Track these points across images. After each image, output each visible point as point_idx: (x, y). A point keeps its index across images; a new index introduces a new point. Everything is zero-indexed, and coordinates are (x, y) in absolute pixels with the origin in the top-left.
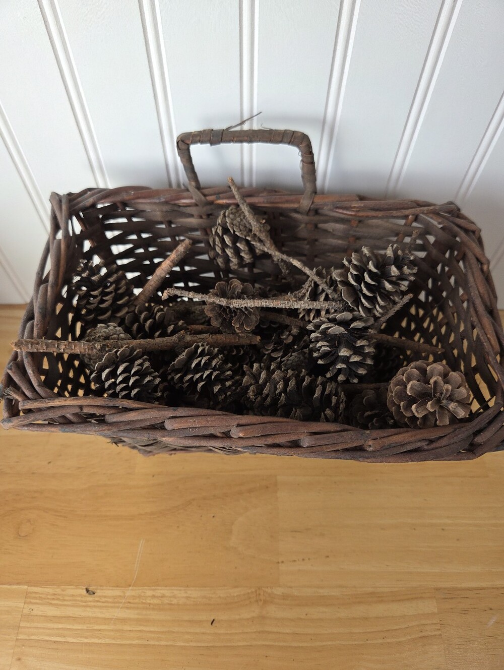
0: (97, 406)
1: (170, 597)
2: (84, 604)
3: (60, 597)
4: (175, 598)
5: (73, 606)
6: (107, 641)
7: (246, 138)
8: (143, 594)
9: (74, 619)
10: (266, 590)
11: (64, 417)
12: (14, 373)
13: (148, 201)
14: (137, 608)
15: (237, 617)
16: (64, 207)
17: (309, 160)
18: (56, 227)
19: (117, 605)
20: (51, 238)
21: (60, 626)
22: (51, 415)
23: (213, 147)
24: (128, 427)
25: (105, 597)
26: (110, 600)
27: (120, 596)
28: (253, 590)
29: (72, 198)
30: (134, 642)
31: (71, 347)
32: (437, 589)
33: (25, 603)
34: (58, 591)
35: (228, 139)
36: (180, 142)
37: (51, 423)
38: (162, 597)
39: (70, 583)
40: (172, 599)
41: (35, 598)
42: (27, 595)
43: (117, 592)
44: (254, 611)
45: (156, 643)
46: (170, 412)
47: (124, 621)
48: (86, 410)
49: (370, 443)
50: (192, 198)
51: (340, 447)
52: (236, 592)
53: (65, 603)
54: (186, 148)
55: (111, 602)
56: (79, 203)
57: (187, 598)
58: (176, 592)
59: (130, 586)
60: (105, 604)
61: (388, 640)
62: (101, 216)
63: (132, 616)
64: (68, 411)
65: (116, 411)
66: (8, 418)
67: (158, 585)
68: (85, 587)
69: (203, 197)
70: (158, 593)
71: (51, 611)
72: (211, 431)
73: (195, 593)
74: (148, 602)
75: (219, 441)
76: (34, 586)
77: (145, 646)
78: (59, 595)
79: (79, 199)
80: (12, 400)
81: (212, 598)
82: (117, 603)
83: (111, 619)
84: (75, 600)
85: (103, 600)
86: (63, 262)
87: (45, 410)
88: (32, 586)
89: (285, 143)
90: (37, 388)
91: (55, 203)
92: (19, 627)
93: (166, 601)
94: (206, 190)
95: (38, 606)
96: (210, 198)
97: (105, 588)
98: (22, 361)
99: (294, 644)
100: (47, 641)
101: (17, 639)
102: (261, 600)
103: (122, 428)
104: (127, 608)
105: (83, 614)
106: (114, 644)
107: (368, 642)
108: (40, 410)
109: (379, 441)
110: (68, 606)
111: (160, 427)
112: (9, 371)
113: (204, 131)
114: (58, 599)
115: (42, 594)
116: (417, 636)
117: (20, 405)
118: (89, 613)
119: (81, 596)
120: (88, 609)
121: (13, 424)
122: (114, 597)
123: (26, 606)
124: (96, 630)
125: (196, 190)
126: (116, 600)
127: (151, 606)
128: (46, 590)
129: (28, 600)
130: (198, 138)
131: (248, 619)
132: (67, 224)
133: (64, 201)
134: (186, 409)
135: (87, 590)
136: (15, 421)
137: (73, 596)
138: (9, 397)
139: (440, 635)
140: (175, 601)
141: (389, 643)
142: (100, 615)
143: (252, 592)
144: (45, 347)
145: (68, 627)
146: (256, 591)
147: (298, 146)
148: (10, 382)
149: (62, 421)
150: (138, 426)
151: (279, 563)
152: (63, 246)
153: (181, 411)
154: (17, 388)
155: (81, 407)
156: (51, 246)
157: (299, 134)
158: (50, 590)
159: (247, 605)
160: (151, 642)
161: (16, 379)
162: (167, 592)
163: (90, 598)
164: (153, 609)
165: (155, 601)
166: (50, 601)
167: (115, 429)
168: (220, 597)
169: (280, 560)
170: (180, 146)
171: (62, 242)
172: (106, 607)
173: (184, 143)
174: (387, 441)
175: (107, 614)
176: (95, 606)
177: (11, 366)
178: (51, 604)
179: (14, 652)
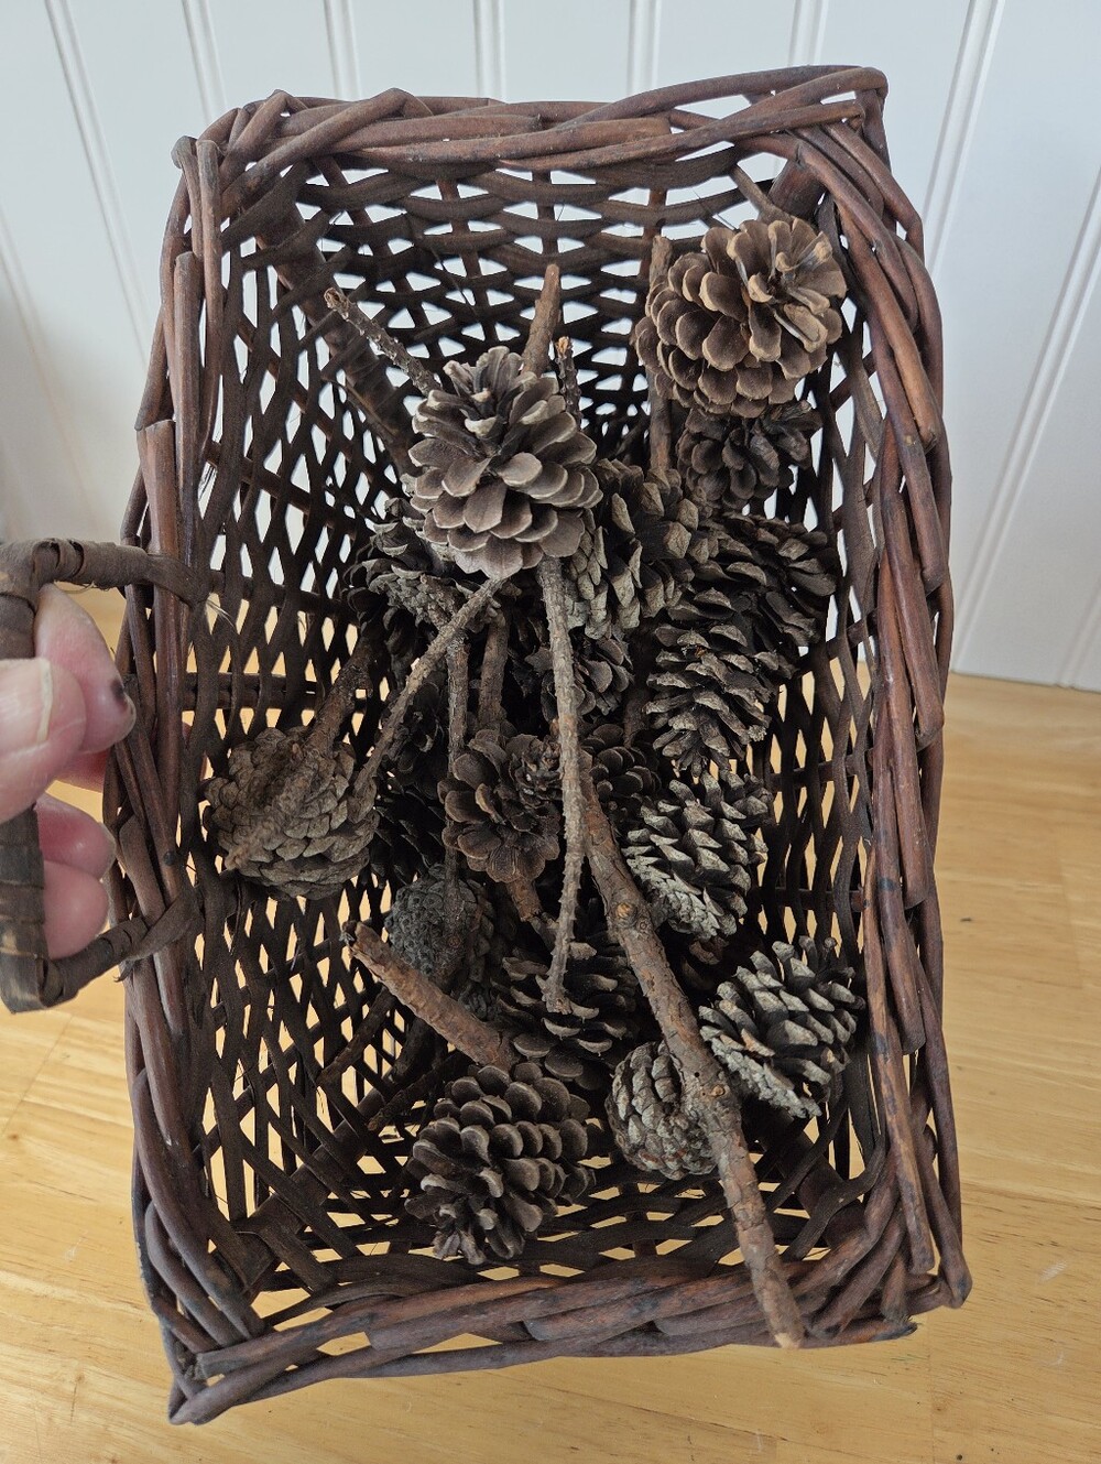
33: (57, 1042)
41: (79, 1038)
42: (66, 1029)
92: (33, 1081)
95: (78, 1051)
101: (22, 1102)
115: (93, 1032)
123: (58, 1047)
129: (65, 1038)
178: (105, 1053)
179: (8, 1124)
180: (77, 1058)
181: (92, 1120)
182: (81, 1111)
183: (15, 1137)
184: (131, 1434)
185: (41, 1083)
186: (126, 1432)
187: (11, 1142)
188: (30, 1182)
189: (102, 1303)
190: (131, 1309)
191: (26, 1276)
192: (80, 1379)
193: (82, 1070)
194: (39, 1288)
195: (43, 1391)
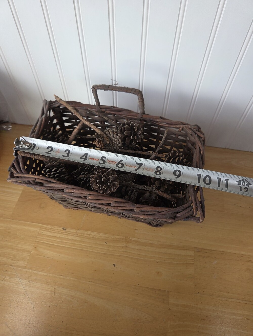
0: (41, 179)
1: (93, 235)
2: (61, 233)
3: (53, 230)
4: (95, 236)
5: (57, 233)
6: (68, 246)
7: (117, 90)
8: (83, 233)
9: (57, 238)
10: (129, 238)
11: (29, 181)
12: (15, 163)
13: (80, 108)
14: (81, 237)
15: (117, 245)
16: (47, 106)
17: (142, 101)
18: (43, 113)
19: (73, 235)
20: (40, 117)
21: (52, 239)
22: (24, 179)
23: (105, 91)
24: (51, 189)
25: (69, 232)
26: (71, 233)
27: (75, 232)
28: (125, 237)
29: (51, 102)
30: (78, 248)
31: (39, 157)
32: (195, 248)
33: (40, 230)
34: (53, 227)
35: (110, 89)
36: (93, 88)
37: (24, 182)
38: (90, 235)
39: (57, 226)
40: (93, 236)
41: (44, 229)
42: (41, 227)
43: (74, 231)
44: (123, 244)
45: (86, 250)
46: (66, 186)
47: (75, 240)
48: (37, 180)
49: (135, 208)
50: (96, 109)
51: (125, 208)
52: (118, 237)
53: (55, 232)
54: (95, 90)
55: (72, 234)
56: (53, 105)
57: (99, 236)
58: (95, 234)
59: (79, 229)
60: (69, 234)
61: (173, 262)
62: (61, 111)
63: (78, 239)
64: (31, 179)
65: (48, 182)
66: (10, 178)
67: (89, 231)
68: (62, 228)
69: (100, 109)
70: (89, 233)
71: (49, 234)
72: (80, 195)
73: (102, 235)
74: (85, 235)
75: (82, 199)
76: (44, 225)
77: (82, 250)
78: (53, 229)
79: (54, 104)
80: (13, 172)
81: (109, 238)
82: (73, 234)
83: (71, 239)
84: (58, 231)
85: (69, 233)
86: (42, 126)
87: (23, 178)
88: (43, 224)
89: (132, 93)
90: (22, 170)
91: (44, 104)
92: (37, 237)
93: (91, 236)
94: (102, 107)
95: (44, 231)
96: (103, 110)
97: (70, 229)
98: (19, 159)
99: (137, 258)
100: (46, 243)
101: (36, 241)
102: (126, 241)
103: (49, 188)
104: (77, 236)
105: (61, 236)
106: (70, 248)
107: (165, 261)
108: (21, 177)
109: (139, 208)
110: (55, 233)
111: (62, 191)
112: (14, 162)
113: (102, 85)
114: (52, 230)
115: (46, 228)
116: (184, 262)
117: (15, 174)
118: (63, 236)
119: (61, 230)
120: (63, 235)
121: (11, 180)
122: (73, 232)
123: (40, 231)
124: (65, 242)
125: (98, 106)
126: (73, 233)
127: (86, 237)
128: (48, 226)
129: (41, 229)
130: (99, 87)
131: (121, 247)
132: (47, 112)
133: (48, 103)
134: (72, 185)
135: (63, 229)
136: (12, 180)
137: (58, 230)
138: (11, 171)
139: (194, 264)
140: (95, 237)
141: (173, 263)
142: (67, 238)
143: (124, 238)
144: (29, 155)
145: (55, 240)
146: (125, 238)
147: (137, 95)
148: (13, 166)
149: (28, 182)
150: (54, 189)
151: (135, 230)
152: (43, 120)
153: (70, 186)
154: (15, 168)
155: (35, 179)
156: (39, 120)
157: (138, 91)
158: (49, 227)
159: (121, 242)
160: (84, 249)
161: (15, 165)
162: (92, 233)
163: (64, 231)
164: (86, 238)
165: (88, 236)
166: (50, 231)
167: (46, 188)
168: (112, 238)
169: (136, 229)
170: (93, 90)
171: (44, 119)
172: (69, 235)
173: (95, 89)
174: (141, 209)
175: (69, 238)
176: (65, 234)
177: (15, 160)
178: (49, 231)
179: (34, 245)
180: (44, 233)
181: (49, 244)
182: (47, 242)
183: (36, 248)
184: (65, 297)
185: (38, 238)
186: (64, 296)
187: (35, 249)
188: (40, 256)
189: (56, 276)
190: (61, 276)
191: (42, 272)
192: (55, 288)
193: (45, 235)
194: (45, 274)
195: (49, 291)
